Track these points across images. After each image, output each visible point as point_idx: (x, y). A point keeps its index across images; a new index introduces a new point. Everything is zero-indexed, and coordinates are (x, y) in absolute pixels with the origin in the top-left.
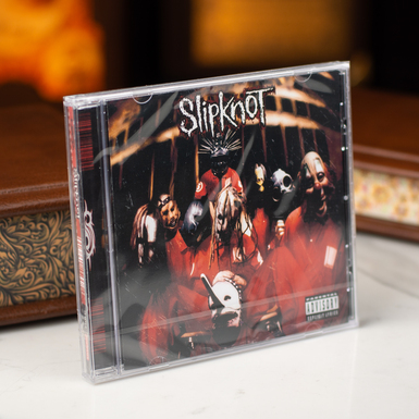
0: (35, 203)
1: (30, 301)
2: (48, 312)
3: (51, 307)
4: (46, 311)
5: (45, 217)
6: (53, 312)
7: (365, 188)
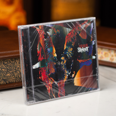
0: (12, 55)
1: (11, 83)
2: (16, 86)
3: (16, 84)
4: (15, 85)
5: (15, 59)
6: (17, 86)
7: (102, 53)
